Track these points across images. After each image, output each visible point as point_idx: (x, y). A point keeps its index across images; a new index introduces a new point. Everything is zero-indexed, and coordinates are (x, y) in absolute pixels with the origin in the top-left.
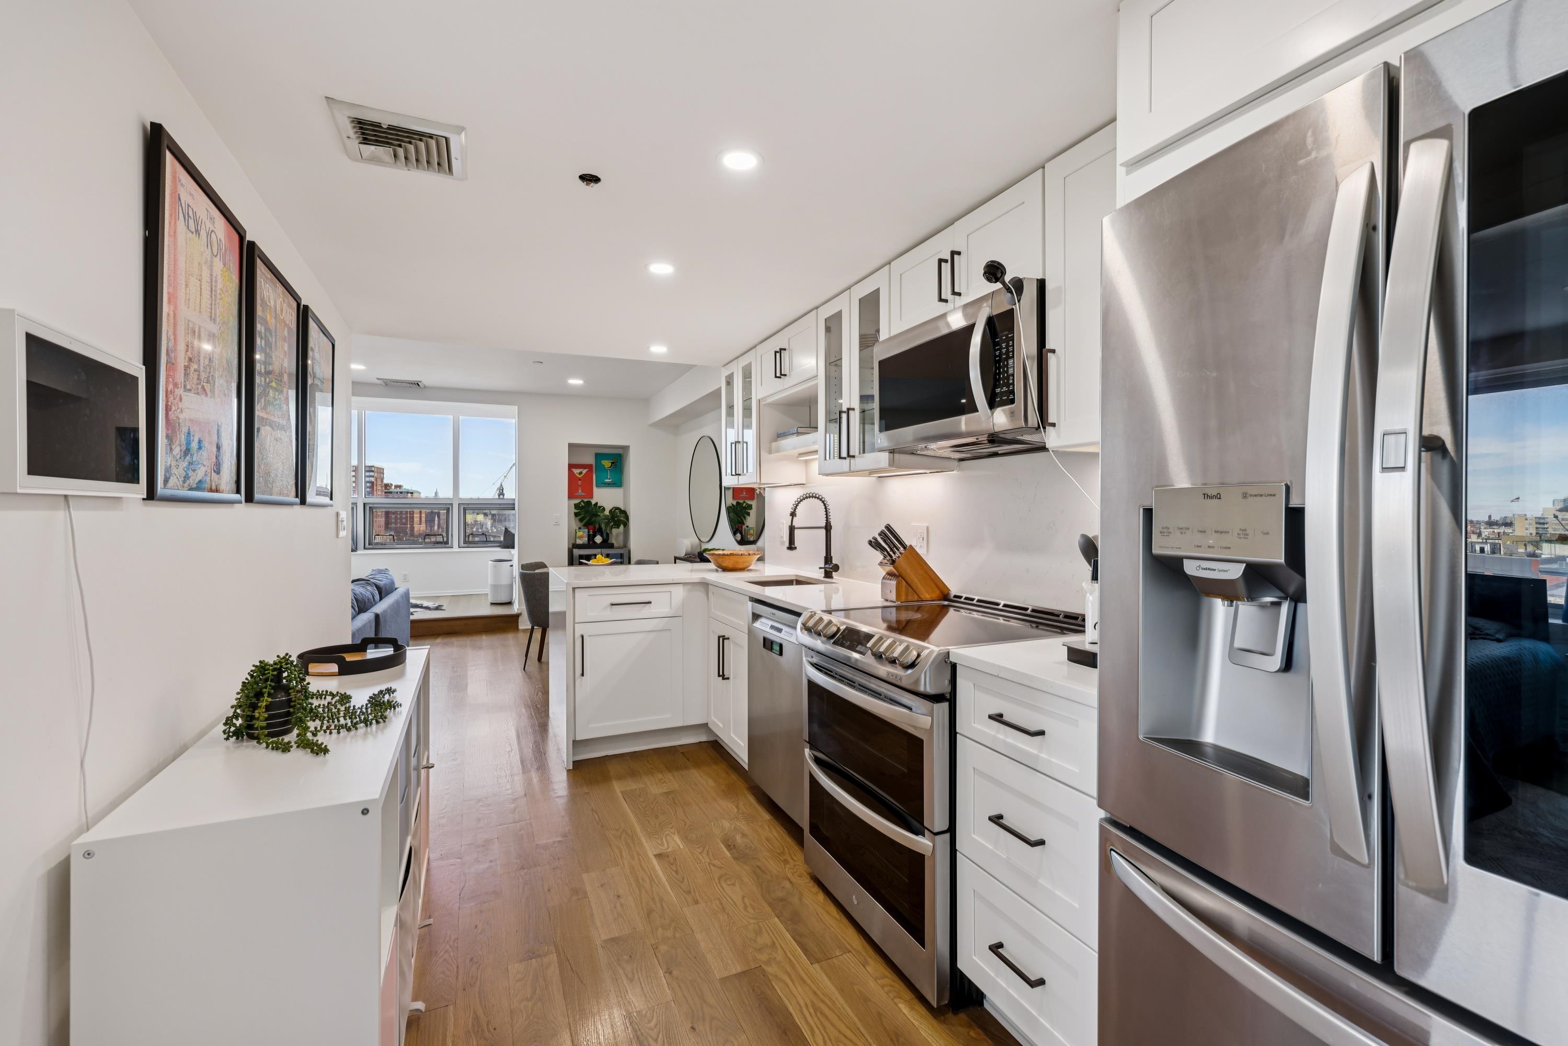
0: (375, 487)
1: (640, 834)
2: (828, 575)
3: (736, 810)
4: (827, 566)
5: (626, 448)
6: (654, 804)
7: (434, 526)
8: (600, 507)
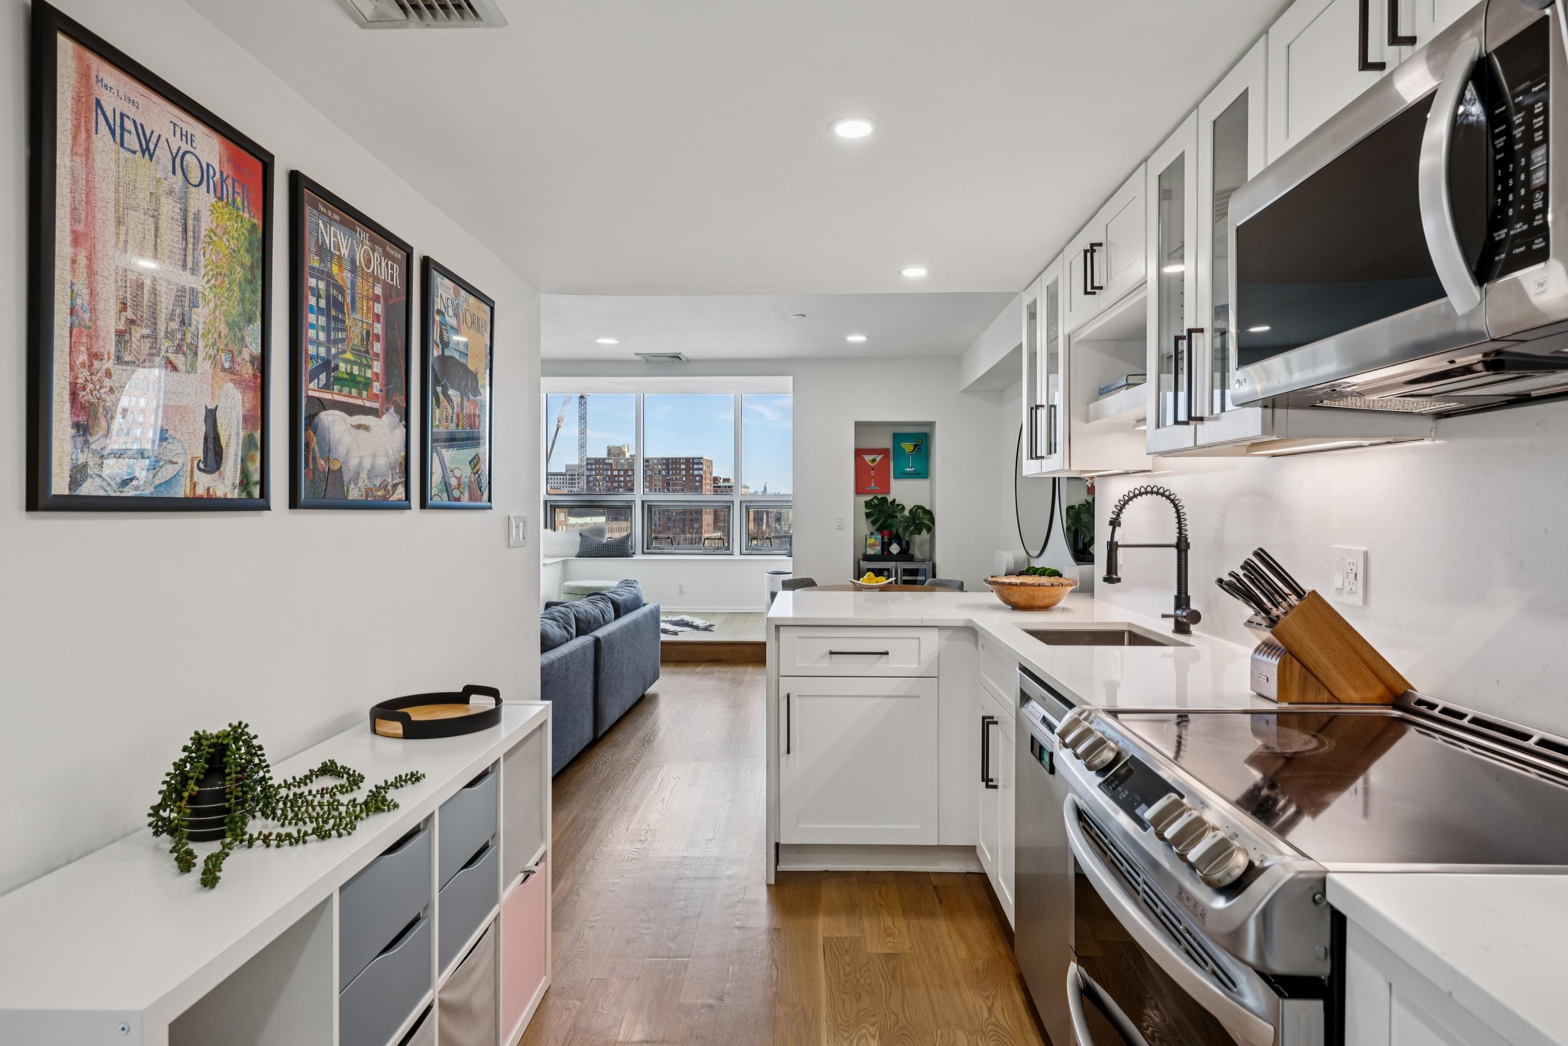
0: (704, 481)
1: (824, 1025)
2: (1182, 628)
3: (986, 1015)
4: (1179, 612)
5: (931, 425)
6: (862, 971)
7: (762, 525)
8: (898, 505)
